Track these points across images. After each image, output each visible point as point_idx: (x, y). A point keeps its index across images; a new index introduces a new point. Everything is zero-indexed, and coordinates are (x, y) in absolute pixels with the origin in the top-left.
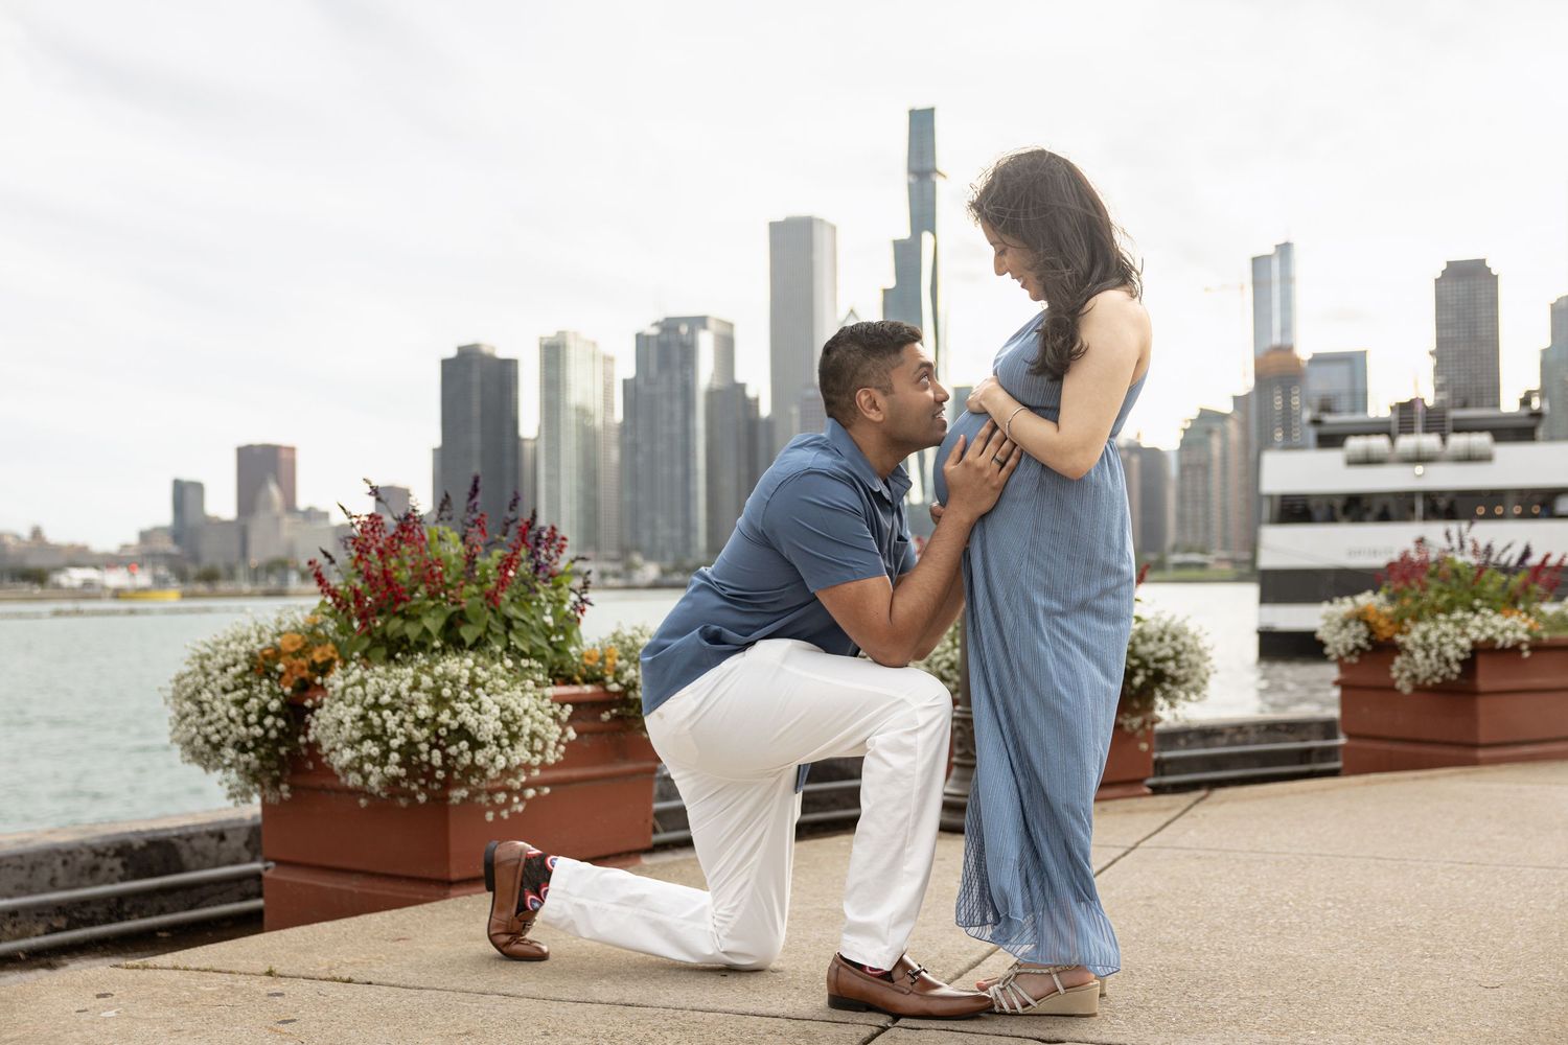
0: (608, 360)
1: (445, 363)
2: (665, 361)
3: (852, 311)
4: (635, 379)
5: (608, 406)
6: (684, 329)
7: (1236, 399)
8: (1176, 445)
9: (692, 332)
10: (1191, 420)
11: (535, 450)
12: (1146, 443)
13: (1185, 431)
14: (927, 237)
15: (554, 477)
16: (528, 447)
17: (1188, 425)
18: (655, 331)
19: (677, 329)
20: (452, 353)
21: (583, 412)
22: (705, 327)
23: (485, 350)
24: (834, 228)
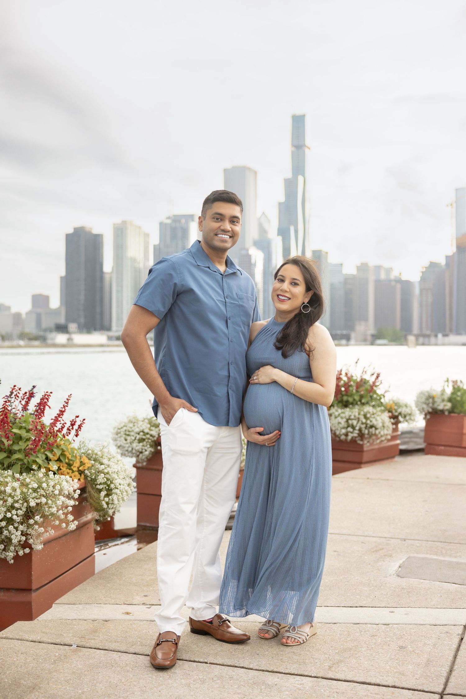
0: (147, 235)
1: (68, 236)
2: (174, 236)
3: (263, 213)
4: (159, 244)
5: (146, 257)
6: (183, 221)
7: (447, 257)
8: (419, 279)
9: (187, 223)
10: (425, 267)
11: (111, 278)
12: (404, 278)
13: (422, 272)
14: (300, 178)
15: (120, 291)
16: (107, 277)
17: (424, 270)
18: (169, 221)
19: (180, 221)
20: (71, 231)
21: (134, 260)
22: (193, 220)
23: (87, 229)
24: (255, 173)
